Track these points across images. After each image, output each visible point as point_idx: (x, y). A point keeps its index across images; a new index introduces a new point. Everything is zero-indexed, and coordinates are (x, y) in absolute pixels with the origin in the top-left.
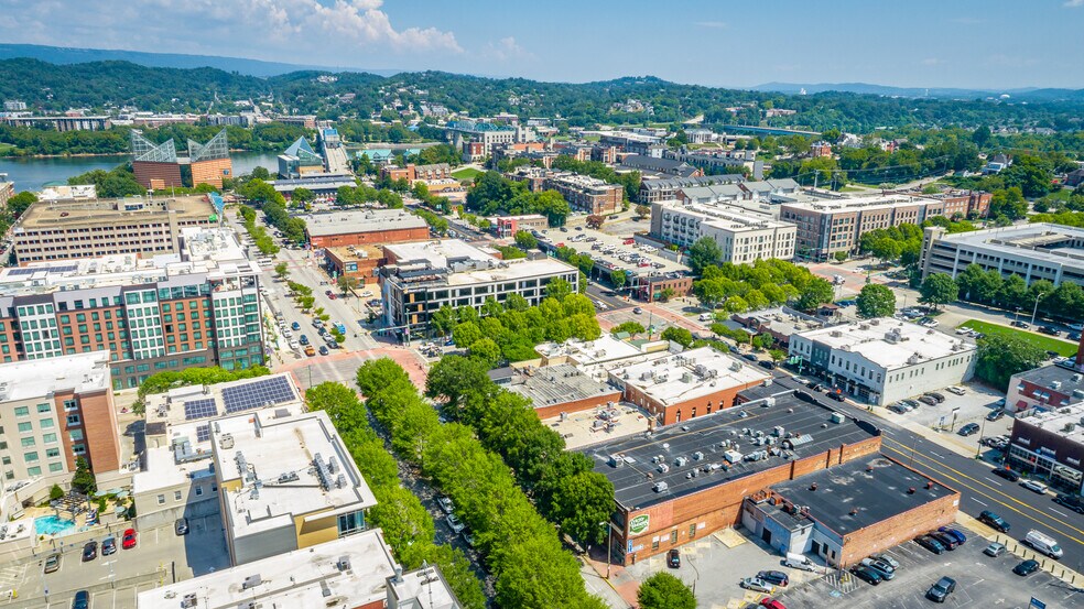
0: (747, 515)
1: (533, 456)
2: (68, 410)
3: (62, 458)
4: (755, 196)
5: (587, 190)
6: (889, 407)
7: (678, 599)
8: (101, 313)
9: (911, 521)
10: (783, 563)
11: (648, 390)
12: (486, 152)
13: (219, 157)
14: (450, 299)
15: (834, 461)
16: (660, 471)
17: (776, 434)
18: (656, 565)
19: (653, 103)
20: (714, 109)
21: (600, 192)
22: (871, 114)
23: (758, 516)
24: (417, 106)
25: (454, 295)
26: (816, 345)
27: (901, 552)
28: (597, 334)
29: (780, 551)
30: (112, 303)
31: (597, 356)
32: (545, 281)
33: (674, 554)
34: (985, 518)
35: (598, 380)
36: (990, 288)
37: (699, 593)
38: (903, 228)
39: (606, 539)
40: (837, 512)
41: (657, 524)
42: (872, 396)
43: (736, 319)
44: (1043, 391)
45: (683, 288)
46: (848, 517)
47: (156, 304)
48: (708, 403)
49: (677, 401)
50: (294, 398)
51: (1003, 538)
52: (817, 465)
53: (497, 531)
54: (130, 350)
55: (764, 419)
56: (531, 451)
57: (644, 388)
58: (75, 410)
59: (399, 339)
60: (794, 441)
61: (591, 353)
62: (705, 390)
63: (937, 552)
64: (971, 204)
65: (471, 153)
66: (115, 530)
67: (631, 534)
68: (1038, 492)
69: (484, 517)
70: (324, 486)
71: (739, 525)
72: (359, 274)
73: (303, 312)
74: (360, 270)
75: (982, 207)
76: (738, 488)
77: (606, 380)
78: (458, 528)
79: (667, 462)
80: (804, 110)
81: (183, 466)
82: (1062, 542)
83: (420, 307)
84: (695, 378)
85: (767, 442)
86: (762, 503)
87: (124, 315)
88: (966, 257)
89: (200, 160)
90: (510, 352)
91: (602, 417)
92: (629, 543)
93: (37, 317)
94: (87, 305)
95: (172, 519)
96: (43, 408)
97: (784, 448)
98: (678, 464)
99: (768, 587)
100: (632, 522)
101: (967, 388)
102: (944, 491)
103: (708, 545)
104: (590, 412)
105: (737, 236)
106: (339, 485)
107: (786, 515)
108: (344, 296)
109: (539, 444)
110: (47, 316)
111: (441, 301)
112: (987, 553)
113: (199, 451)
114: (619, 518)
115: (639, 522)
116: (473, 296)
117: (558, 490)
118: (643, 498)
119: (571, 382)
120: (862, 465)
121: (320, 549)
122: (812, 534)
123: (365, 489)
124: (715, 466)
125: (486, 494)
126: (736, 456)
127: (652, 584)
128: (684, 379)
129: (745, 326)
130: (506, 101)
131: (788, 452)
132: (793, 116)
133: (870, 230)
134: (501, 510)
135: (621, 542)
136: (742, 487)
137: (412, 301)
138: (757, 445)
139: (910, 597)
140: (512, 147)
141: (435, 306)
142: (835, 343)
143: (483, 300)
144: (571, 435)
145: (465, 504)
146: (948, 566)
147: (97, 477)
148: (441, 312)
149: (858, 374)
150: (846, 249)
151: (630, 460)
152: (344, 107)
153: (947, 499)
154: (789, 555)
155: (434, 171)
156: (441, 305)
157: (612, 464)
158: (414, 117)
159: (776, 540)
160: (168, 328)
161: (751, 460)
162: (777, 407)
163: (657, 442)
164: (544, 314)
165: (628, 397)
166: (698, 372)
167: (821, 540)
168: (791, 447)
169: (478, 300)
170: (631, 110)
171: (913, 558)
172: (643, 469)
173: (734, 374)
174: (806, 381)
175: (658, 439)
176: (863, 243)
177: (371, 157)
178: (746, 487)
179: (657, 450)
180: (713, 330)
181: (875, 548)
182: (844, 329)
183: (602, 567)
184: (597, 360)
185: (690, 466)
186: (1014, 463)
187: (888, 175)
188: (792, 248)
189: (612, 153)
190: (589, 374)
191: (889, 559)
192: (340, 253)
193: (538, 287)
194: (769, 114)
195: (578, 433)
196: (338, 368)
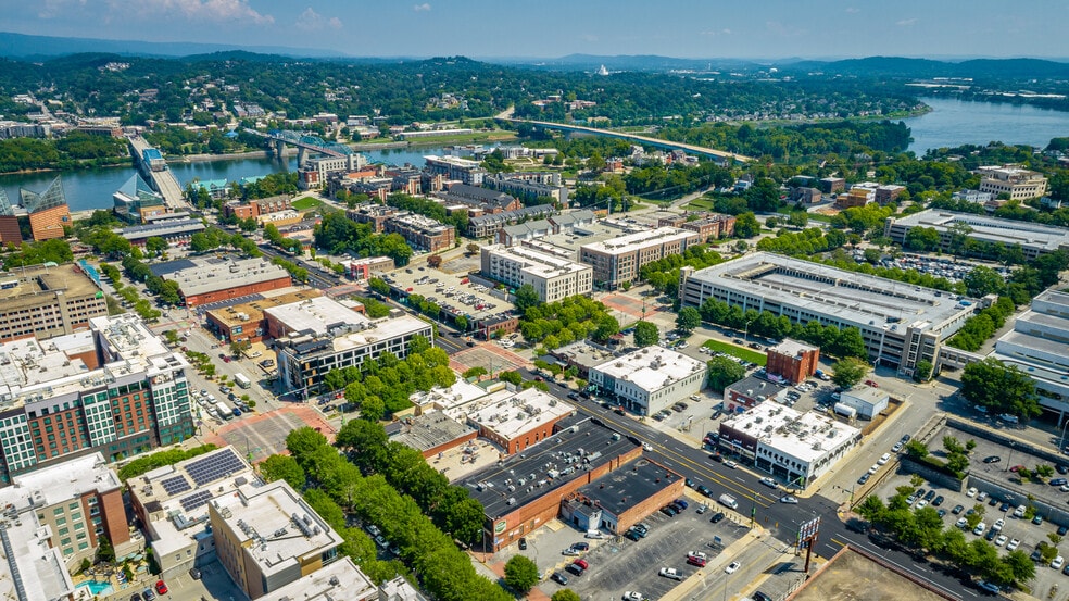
0: (564, 509)
1: (430, 492)
2: (91, 504)
3: (87, 539)
4: (562, 228)
5: (425, 232)
6: (653, 417)
7: (528, 569)
8: (63, 416)
9: (656, 500)
10: (586, 536)
11: (496, 429)
12: (322, 178)
13: (56, 205)
14: (336, 362)
15: (615, 466)
16: (510, 490)
17: (579, 454)
18: (512, 550)
19: (467, 97)
20: (523, 103)
21: (435, 234)
22: (660, 103)
23: (570, 510)
24: (230, 107)
25: (339, 359)
26: (606, 376)
27: (652, 519)
28: (453, 381)
29: (584, 529)
30: (71, 406)
31: (455, 399)
32: (407, 338)
33: (522, 541)
34: (700, 490)
35: (459, 421)
36: (721, 315)
37: (538, 563)
38: (670, 259)
39: (482, 539)
40: (614, 501)
41: (511, 524)
42: (643, 411)
43: (552, 354)
44: (742, 397)
45: (511, 326)
46: (621, 503)
47: (108, 402)
48: (536, 434)
49: (517, 435)
50: (244, 467)
51: (708, 500)
52: (605, 471)
53: (417, 546)
54: (88, 439)
55: (572, 443)
56: (428, 489)
57: (493, 427)
58: (96, 503)
59: (299, 398)
60: (590, 458)
61: (450, 397)
62: (534, 424)
63: (671, 515)
64: (721, 227)
65: (307, 181)
66: (148, 584)
67: (496, 533)
68: (732, 468)
69: (406, 537)
70: (306, 534)
71: (560, 516)
72: (244, 335)
73: (207, 379)
74: (245, 332)
75: (729, 229)
76: (558, 494)
77: (465, 420)
78: (385, 544)
79: (513, 484)
80: (603, 102)
81: (185, 531)
82: (739, 499)
83: (314, 372)
84: (527, 415)
85: (574, 460)
86: (572, 501)
87: (82, 413)
88: (707, 290)
89: (37, 211)
90: (392, 405)
91: (466, 452)
92: (495, 539)
93: (13, 427)
94: (51, 411)
95: (186, 569)
96: (73, 506)
97: (584, 463)
98: (520, 484)
99: (578, 552)
100: (496, 527)
101: (702, 395)
102: (677, 478)
103: (542, 532)
104: (457, 448)
105: (549, 282)
106: (316, 532)
107: (586, 507)
108: (236, 358)
109: (433, 484)
110: (21, 425)
111: (330, 366)
112: (699, 512)
113: (192, 519)
114: (489, 525)
115: (500, 526)
116: (354, 357)
117: (449, 513)
118: (502, 510)
119: (441, 426)
120: (631, 466)
121: (317, 575)
122: (602, 516)
123: (332, 533)
124: (543, 482)
125: (406, 523)
126: (555, 473)
127: (513, 563)
128: (519, 417)
129: (559, 360)
130: (323, 97)
131: (587, 466)
132: (593, 107)
133: (647, 263)
134: (417, 532)
135: (490, 539)
136: (560, 493)
137: (308, 368)
138: (568, 463)
139: (655, 545)
140: (347, 177)
141: (326, 369)
142: (617, 373)
143: (362, 359)
144: (448, 469)
145: (392, 531)
146: (677, 523)
147: (115, 548)
148: (331, 374)
149: (633, 396)
150: (631, 278)
151: (490, 485)
152: (149, 108)
153: (677, 483)
154: (589, 531)
155: (275, 203)
156: (330, 368)
157: (479, 489)
158: (228, 119)
159: (581, 523)
160: (117, 419)
161: (564, 474)
162: (580, 432)
163: (506, 469)
164: (411, 367)
165: (483, 434)
166: (528, 410)
167: (607, 520)
168: (588, 462)
169: (358, 360)
170: (446, 106)
171: (658, 522)
172: (499, 490)
173: (552, 409)
174: (601, 402)
175: (506, 466)
176: (642, 273)
177: (208, 189)
178: (562, 493)
179: (507, 475)
180: (536, 364)
181: (637, 519)
182: (624, 359)
183: (479, 555)
184: (458, 403)
185: (528, 484)
186: (722, 450)
187: (664, 196)
188: (590, 284)
189: (440, 181)
190: (453, 416)
191: (644, 524)
192: (221, 315)
193: (403, 343)
194: (573, 107)
195: (453, 467)
196: (256, 430)
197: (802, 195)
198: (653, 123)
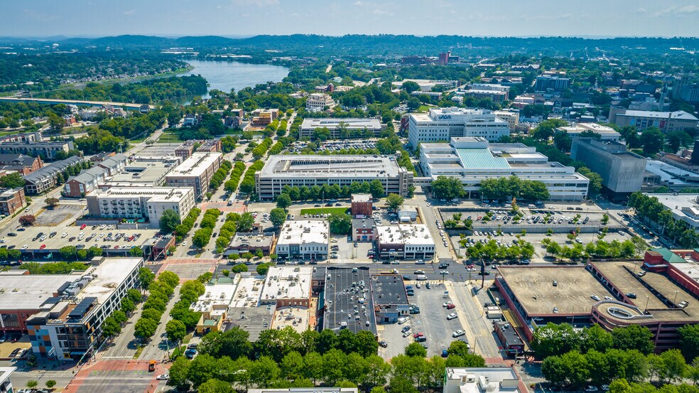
4: (111, 170)
6: (332, 258)
11: (290, 297)
16: (358, 319)
17: (354, 286)
23: (381, 315)
26: (291, 246)
28: (201, 288)
40: (395, 299)
43: (231, 248)
44: (365, 230)
46: (399, 299)
49: (307, 294)
55: (340, 284)
57: (286, 297)
61: (216, 297)
62: (306, 285)
63: (413, 295)
68: (398, 264)
75: (220, 148)
79: (354, 315)
83: (93, 328)
84: (293, 282)
86: (380, 310)
88: (276, 183)
97: (362, 289)
98: (357, 313)
104: (277, 321)
107: (389, 309)
120: (374, 282)
124: (363, 307)
128: (292, 285)
129: (239, 250)
133: (210, 178)
137: (89, 328)
139: (428, 310)
141: (99, 322)
143: (115, 303)
146: (419, 297)
149: (316, 250)
151: (344, 323)
159: (391, 319)
162: (332, 276)
163: (335, 312)
165: (279, 305)
166: (291, 279)
168: (364, 287)
171: (412, 300)
173: (300, 273)
175: (332, 311)
176: (212, 185)
180: (224, 259)
188: (194, 199)
197: (232, 121)
198: (19, 88)
